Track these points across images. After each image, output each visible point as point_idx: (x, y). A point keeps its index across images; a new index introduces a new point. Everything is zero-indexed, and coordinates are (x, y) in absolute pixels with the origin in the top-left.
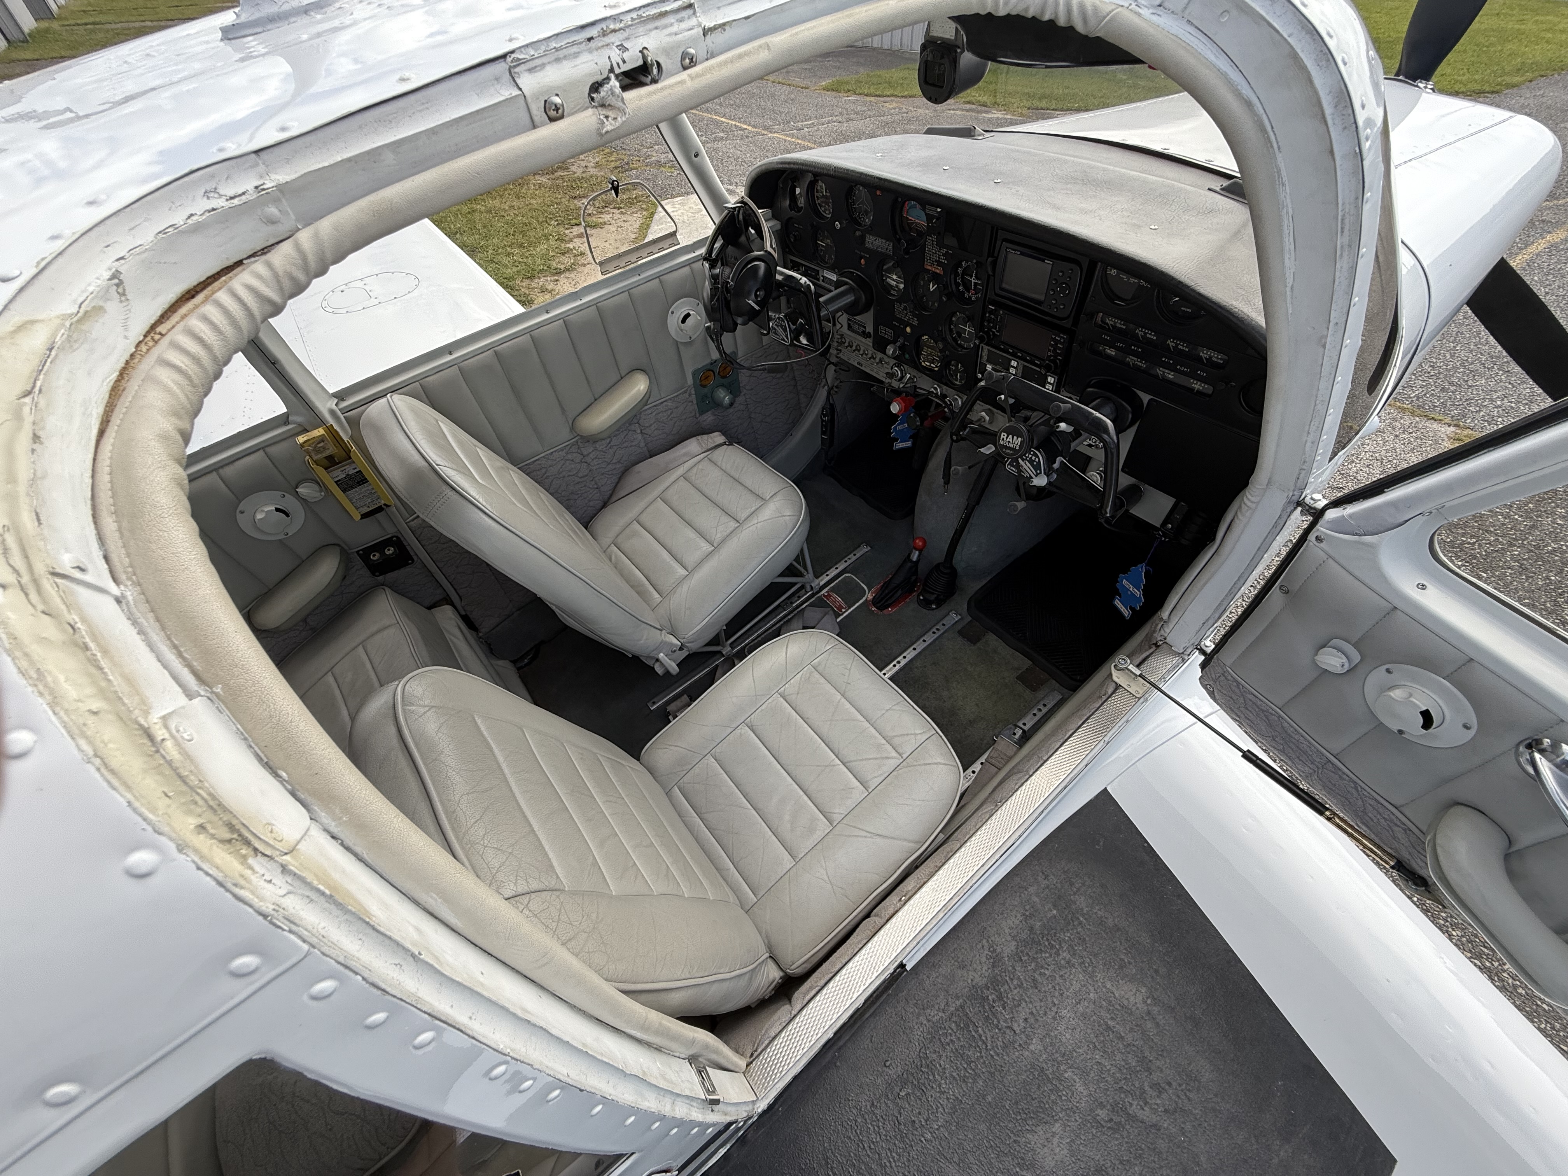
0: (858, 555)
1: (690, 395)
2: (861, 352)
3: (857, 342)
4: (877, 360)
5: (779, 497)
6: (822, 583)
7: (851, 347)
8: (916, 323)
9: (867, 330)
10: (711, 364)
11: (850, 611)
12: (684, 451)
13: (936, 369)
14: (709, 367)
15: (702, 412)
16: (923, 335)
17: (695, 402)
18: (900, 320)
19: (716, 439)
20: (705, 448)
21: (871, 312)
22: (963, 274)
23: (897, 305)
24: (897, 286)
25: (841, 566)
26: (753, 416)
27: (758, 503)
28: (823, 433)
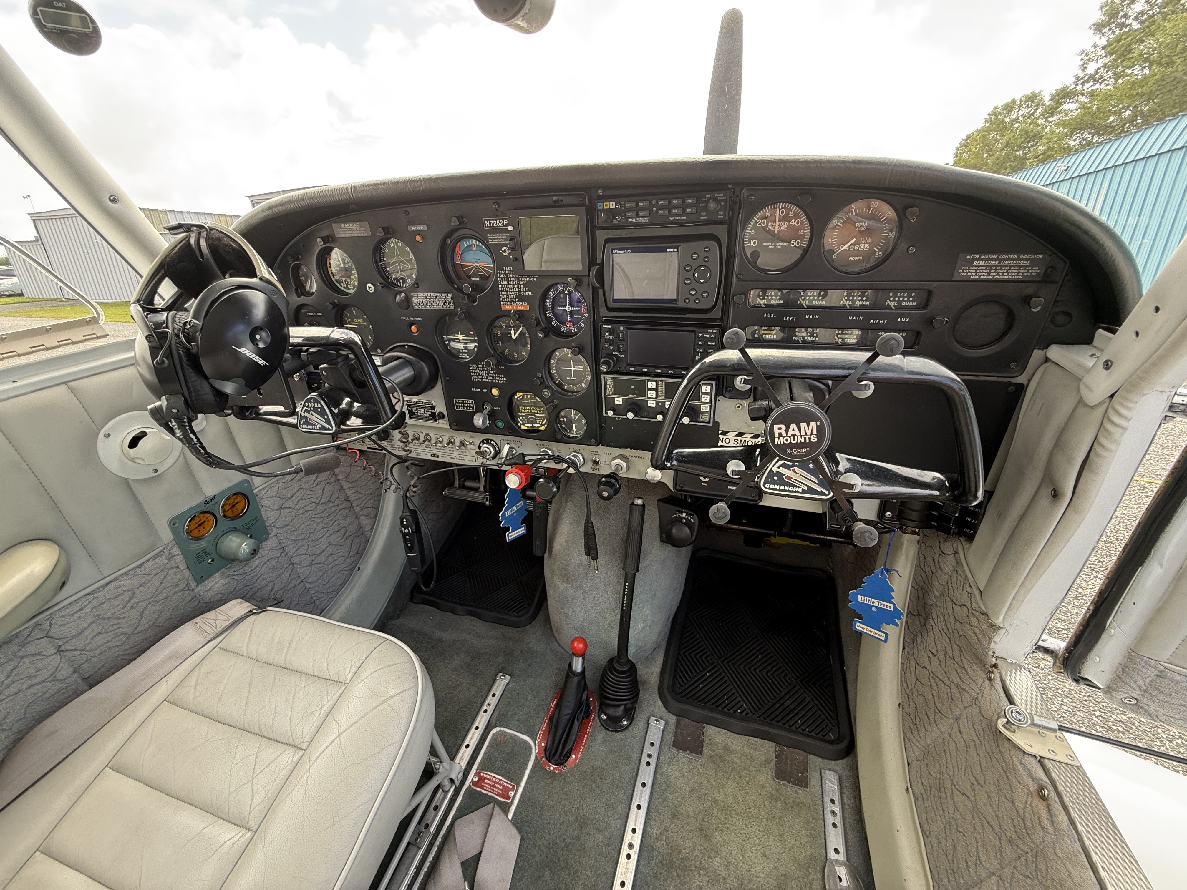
0: (498, 694)
1: (171, 557)
2: (433, 441)
3: (426, 431)
4: (458, 443)
5: (370, 667)
6: (464, 764)
7: (418, 439)
8: (503, 380)
9: (437, 410)
10: (206, 502)
11: (521, 790)
12: (167, 652)
13: (542, 428)
14: (204, 509)
15: (201, 579)
16: (515, 394)
17: (183, 566)
18: (481, 385)
19: (231, 613)
20: (211, 631)
21: (439, 384)
22: (553, 308)
23: (472, 367)
24: (466, 348)
25: (482, 721)
26: (295, 560)
27: (334, 692)
28: (410, 550)
